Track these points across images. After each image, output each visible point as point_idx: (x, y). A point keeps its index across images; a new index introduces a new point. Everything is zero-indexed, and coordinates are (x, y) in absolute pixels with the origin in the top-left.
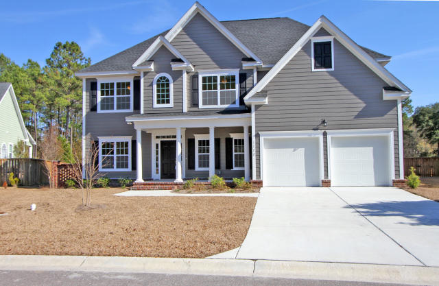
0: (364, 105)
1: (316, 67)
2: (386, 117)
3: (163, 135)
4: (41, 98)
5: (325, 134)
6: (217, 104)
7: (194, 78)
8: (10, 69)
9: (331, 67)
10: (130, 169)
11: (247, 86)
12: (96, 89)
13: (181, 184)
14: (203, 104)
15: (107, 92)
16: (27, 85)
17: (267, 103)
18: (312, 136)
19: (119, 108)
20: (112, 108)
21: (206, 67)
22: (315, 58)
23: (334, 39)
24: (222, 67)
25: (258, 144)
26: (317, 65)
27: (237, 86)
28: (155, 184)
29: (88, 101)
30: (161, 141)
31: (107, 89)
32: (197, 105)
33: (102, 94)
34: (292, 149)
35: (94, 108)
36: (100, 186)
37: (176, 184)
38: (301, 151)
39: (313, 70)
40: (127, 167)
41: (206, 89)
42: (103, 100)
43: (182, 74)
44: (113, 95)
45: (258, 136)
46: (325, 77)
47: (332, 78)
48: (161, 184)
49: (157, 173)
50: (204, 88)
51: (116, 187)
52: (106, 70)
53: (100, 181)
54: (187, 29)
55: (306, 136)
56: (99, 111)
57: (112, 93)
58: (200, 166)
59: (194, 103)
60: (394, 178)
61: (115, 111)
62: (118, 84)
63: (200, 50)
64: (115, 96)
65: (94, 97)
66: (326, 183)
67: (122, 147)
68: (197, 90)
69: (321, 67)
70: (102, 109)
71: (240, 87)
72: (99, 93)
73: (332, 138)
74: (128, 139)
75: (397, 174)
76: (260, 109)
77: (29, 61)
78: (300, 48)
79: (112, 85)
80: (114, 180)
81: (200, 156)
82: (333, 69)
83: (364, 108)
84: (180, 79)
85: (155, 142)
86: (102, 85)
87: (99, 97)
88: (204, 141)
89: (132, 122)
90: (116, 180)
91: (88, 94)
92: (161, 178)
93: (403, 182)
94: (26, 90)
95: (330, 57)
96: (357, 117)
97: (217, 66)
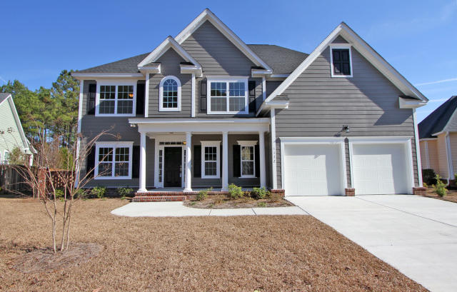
0: (383, 113)
1: (335, 73)
2: (403, 125)
3: (167, 141)
4: (48, 117)
5: (347, 141)
6: (226, 110)
7: (202, 83)
8: (23, 92)
9: (349, 74)
10: (130, 177)
11: (257, 93)
12: (95, 91)
13: (191, 194)
14: (212, 110)
15: (108, 95)
16: (38, 106)
17: (287, 107)
18: (334, 143)
19: (119, 112)
20: (113, 112)
21: (214, 73)
22: (334, 64)
23: (352, 47)
24: (231, 75)
25: (279, 150)
26: (337, 71)
27: (246, 93)
28: (161, 195)
29: (86, 103)
30: (165, 148)
31: (108, 91)
32: (205, 111)
33: (102, 97)
34: (313, 156)
35: (91, 111)
36: (95, 197)
37: (186, 194)
38: (322, 159)
39: (333, 76)
40: (127, 175)
41: (215, 95)
42: (102, 104)
43: (191, 78)
44: (114, 98)
45: (278, 141)
46: (345, 84)
47: (352, 84)
48: (169, 195)
49: (160, 181)
50: (213, 93)
51: (114, 197)
52: (107, 72)
53: (95, 190)
54: (196, 35)
55: (329, 143)
56: (97, 114)
57: (113, 97)
58: (206, 174)
59: (202, 109)
60: (413, 186)
61: (116, 114)
62: (120, 88)
63: (209, 56)
64: (116, 100)
65: (92, 100)
66: (350, 192)
67: (122, 153)
68: (205, 96)
69: (340, 73)
70: (101, 112)
71: (250, 95)
72: (98, 95)
73: (353, 145)
74: (129, 145)
75: (417, 182)
76: (281, 112)
77: (41, 88)
78: (320, 53)
79: (113, 88)
80: (112, 189)
81: (206, 164)
82: (351, 76)
83: (383, 115)
84: (189, 83)
85: (159, 148)
86: (102, 88)
87: (98, 100)
88: (211, 148)
89: (136, 125)
90: (114, 189)
91: (86, 96)
92: (165, 186)
93: (423, 190)
94: (37, 110)
95: (349, 64)
96: (377, 124)
97: (226, 73)
